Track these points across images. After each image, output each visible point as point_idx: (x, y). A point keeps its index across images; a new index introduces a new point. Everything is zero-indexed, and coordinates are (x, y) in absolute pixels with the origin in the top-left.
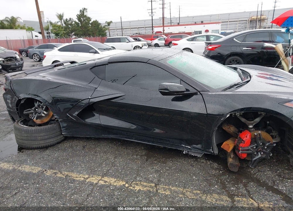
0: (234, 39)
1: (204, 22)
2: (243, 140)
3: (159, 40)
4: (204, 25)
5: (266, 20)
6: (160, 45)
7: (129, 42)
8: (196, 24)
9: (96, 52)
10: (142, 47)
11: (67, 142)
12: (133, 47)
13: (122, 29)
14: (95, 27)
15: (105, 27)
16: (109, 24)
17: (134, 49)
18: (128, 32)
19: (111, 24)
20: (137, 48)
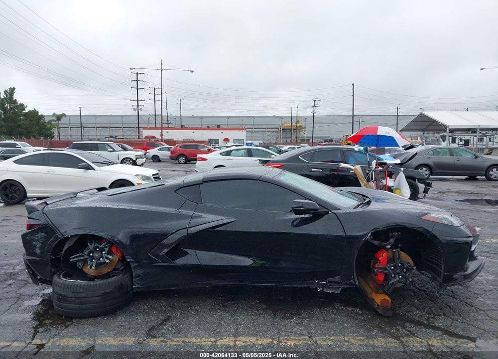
0: (300, 157)
1: (221, 126)
2: (379, 260)
3: (160, 150)
4: (222, 131)
5: (304, 130)
6: (161, 157)
7: (114, 151)
8: (208, 128)
9: (89, 168)
10: (136, 159)
11: (139, 303)
12: (120, 159)
13: (81, 127)
14: (31, 121)
15: (51, 123)
16: (59, 118)
17: (122, 162)
18: (91, 133)
19: (63, 119)
20: (127, 161)
